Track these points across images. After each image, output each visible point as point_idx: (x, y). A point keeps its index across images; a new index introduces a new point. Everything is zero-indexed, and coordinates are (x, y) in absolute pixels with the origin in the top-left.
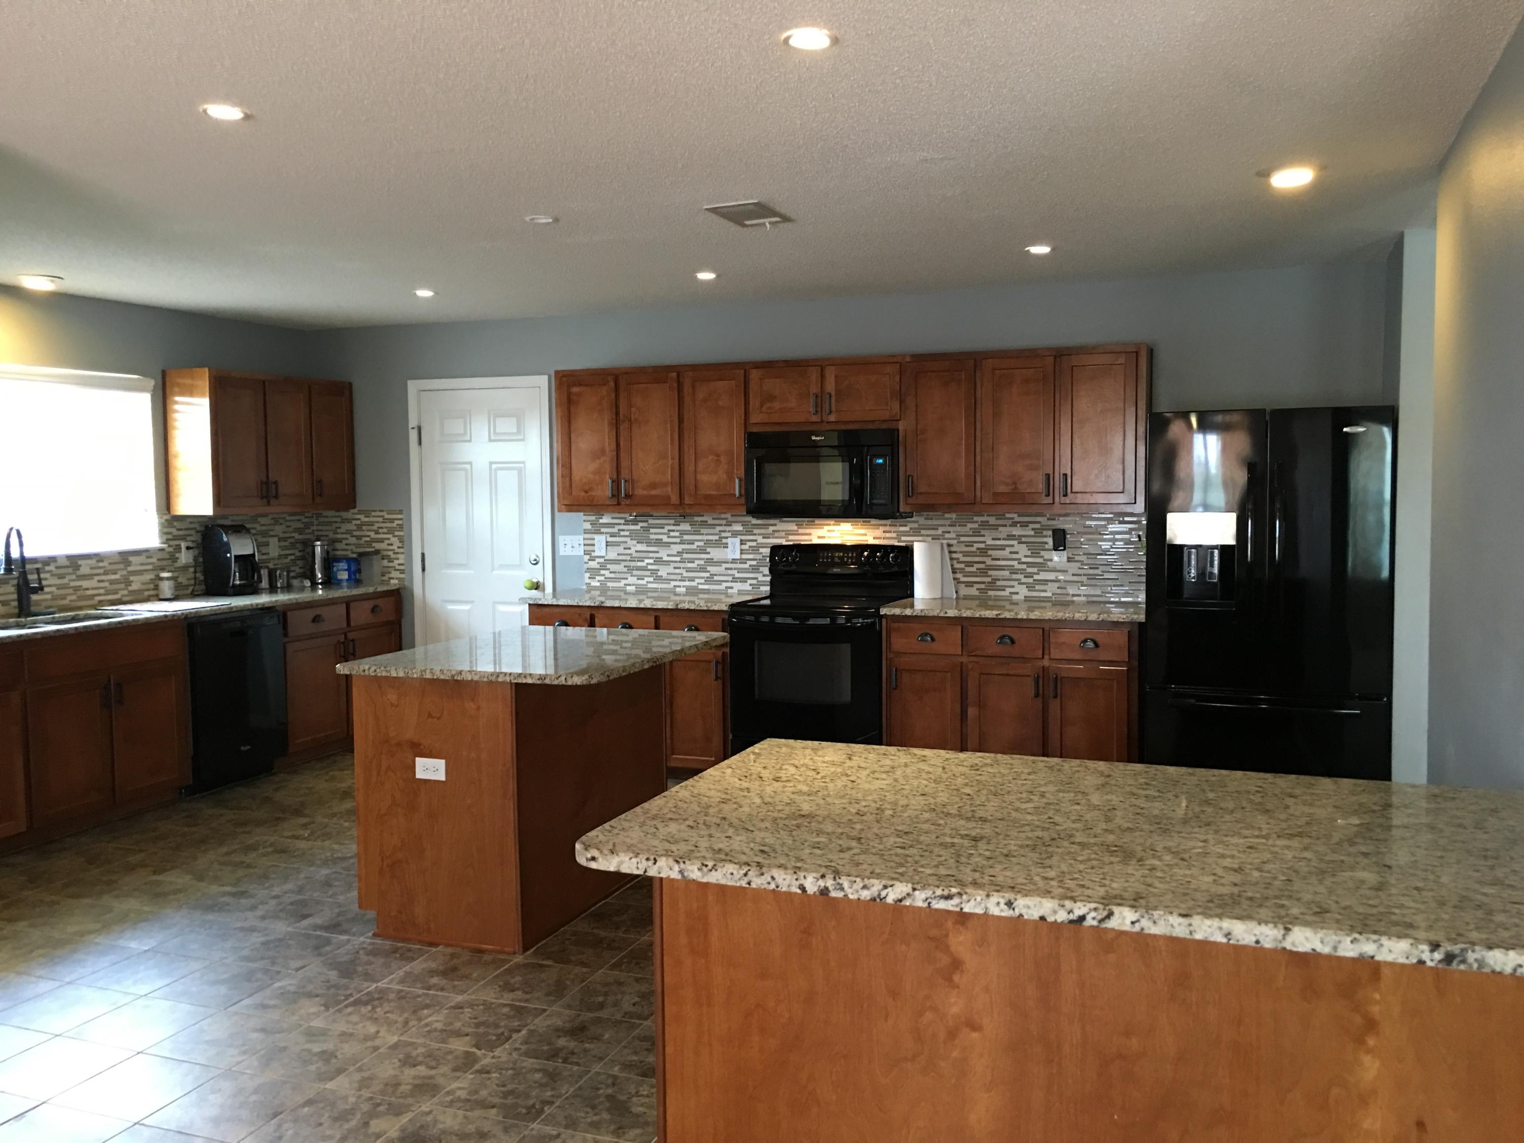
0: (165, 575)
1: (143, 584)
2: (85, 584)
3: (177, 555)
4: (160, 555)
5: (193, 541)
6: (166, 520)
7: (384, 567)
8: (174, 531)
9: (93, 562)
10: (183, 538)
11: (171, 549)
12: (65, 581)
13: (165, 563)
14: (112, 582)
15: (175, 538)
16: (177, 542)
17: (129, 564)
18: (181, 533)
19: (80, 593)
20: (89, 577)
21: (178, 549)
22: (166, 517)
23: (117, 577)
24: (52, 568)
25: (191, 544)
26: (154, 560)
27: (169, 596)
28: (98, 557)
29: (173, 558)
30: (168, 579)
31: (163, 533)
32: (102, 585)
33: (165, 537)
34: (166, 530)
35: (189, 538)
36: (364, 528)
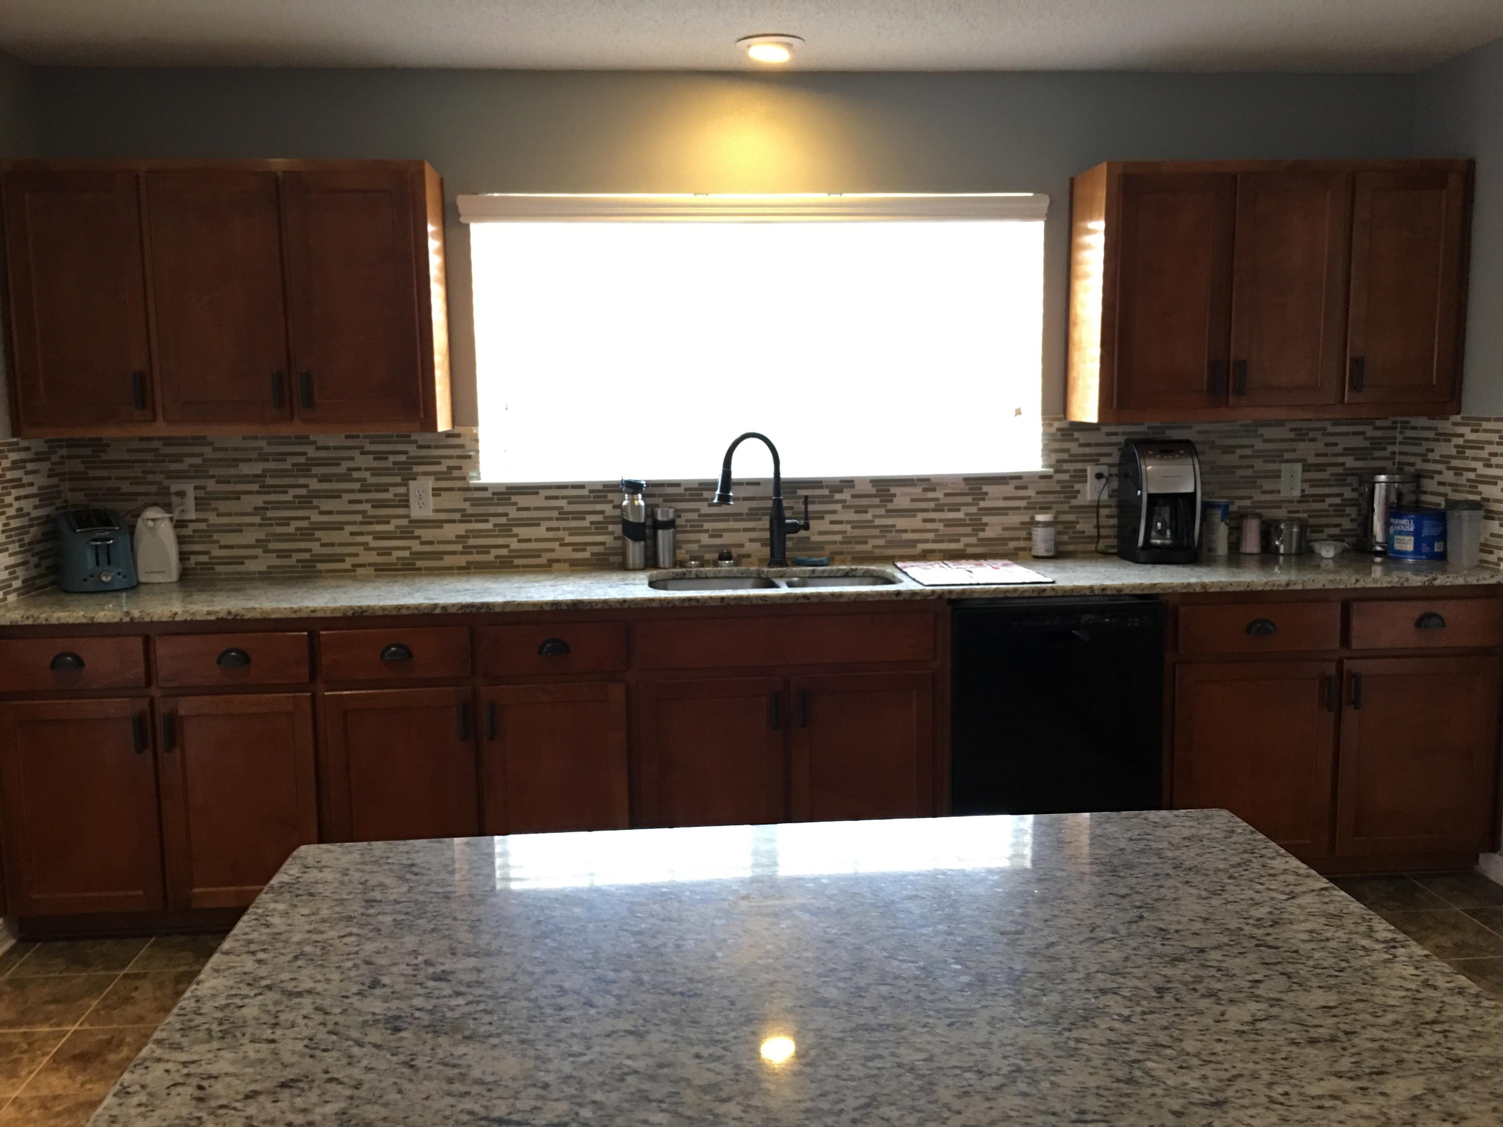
0: (1040, 518)
1: (1005, 529)
2: (901, 523)
3: (1077, 487)
4: (1043, 485)
5: (1110, 465)
6: (1059, 430)
7: (1492, 535)
8: (1074, 448)
9: (917, 491)
10: (1094, 459)
11: (1065, 477)
12: (869, 516)
13: (1051, 498)
14: (949, 523)
15: (1075, 459)
16: (1079, 466)
17: (983, 496)
18: (1087, 450)
19: (893, 535)
20: (910, 513)
21: (1081, 476)
22: (1057, 425)
23: (960, 515)
24: (846, 495)
25: (1104, 470)
26: (1031, 492)
27: (1042, 553)
28: (926, 483)
29: (1068, 492)
30: (1046, 524)
31: (1047, 450)
32: (929, 526)
33: (1054, 457)
34: (1057, 445)
35: (1103, 460)
36: (1469, 453)
